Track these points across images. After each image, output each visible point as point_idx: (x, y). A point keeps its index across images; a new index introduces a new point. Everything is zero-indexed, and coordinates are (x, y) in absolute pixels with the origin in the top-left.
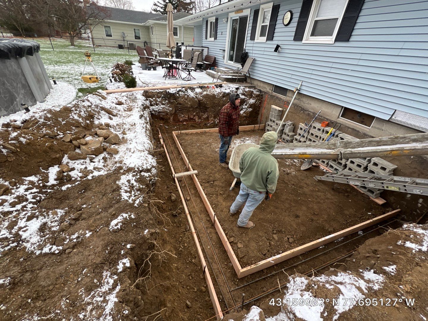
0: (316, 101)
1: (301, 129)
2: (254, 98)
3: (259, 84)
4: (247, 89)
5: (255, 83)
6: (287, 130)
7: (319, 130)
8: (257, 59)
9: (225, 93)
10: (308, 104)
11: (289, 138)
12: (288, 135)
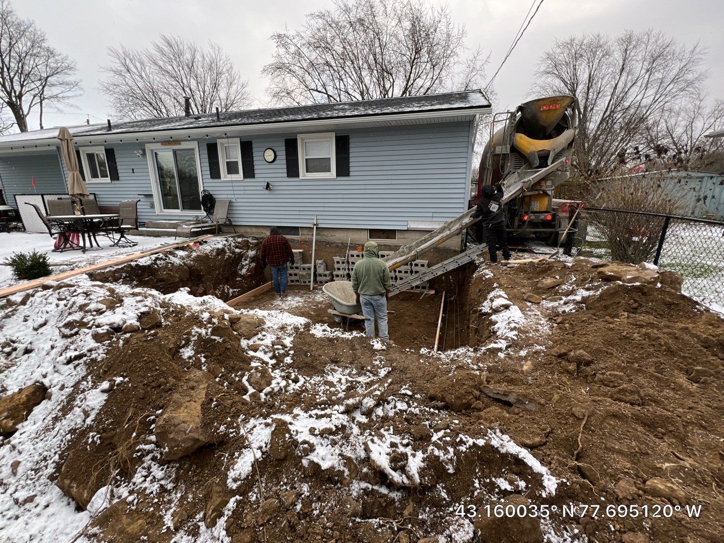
0: (340, 231)
1: (338, 262)
2: (252, 249)
3: (249, 230)
4: (240, 240)
5: (242, 230)
6: (321, 270)
7: (358, 256)
8: (233, 200)
9: (218, 249)
10: (332, 236)
11: (328, 278)
12: (325, 275)
